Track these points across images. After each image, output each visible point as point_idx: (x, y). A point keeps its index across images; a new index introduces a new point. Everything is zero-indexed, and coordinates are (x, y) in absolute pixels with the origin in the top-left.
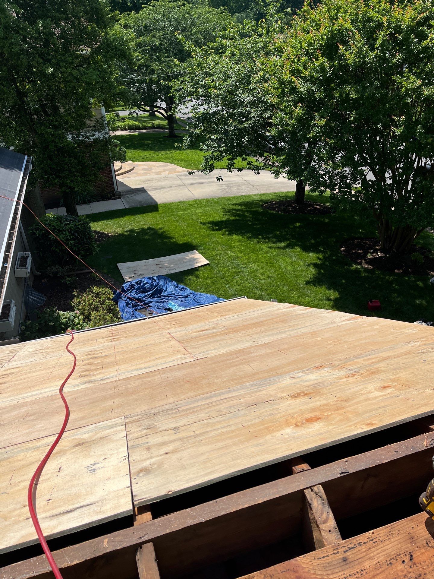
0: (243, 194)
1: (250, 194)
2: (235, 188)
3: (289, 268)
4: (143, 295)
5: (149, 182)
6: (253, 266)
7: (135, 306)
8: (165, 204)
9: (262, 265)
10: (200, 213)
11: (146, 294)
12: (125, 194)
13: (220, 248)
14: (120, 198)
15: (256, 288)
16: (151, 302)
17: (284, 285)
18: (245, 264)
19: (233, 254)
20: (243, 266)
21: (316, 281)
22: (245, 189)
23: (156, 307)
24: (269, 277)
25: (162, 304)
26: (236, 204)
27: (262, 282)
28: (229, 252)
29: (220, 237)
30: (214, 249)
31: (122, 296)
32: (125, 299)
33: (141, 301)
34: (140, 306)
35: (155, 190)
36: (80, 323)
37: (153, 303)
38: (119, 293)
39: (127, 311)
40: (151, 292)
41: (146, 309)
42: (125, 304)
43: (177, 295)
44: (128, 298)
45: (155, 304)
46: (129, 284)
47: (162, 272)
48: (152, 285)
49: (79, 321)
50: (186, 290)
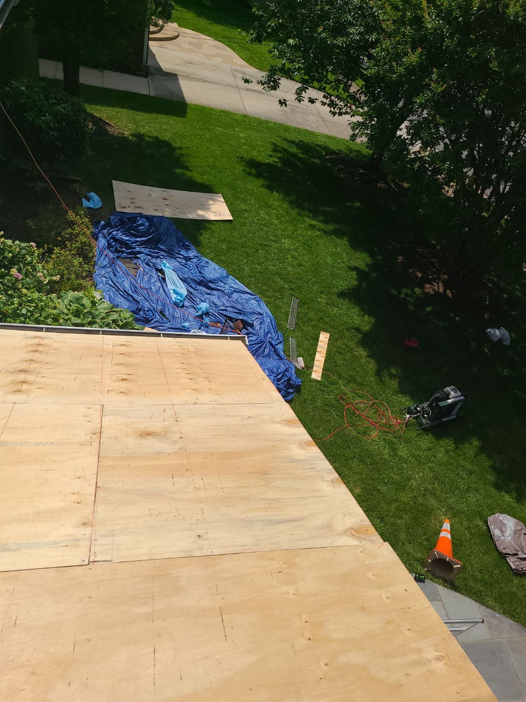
0: (308, 128)
1: (317, 131)
2: (301, 116)
3: (329, 260)
4: (133, 239)
5: (192, 65)
6: (286, 243)
7: (119, 252)
8: (204, 107)
9: (297, 245)
10: (244, 138)
11: (138, 239)
12: (155, 72)
13: (253, 201)
14: (146, 77)
15: (280, 275)
16: (141, 253)
17: (315, 282)
18: (277, 236)
19: (267, 217)
20: (273, 238)
21: (351, 295)
22: (312, 122)
23: (146, 261)
24: (300, 265)
25: (154, 261)
26: (293, 142)
27: (290, 269)
28: (262, 212)
29: (256, 186)
30: (244, 201)
31: (105, 231)
32: (108, 238)
33: (128, 247)
34: (125, 254)
35: (197, 81)
36: (32, 263)
37: (142, 255)
38: (103, 225)
39: (106, 255)
40: (144, 239)
41: (131, 260)
42: (106, 245)
43: (177, 253)
44: (111, 238)
45: (146, 257)
46: (119, 217)
47: (167, 212)
48: (149, 230)
49: (32, 259)
50: (191, 249)
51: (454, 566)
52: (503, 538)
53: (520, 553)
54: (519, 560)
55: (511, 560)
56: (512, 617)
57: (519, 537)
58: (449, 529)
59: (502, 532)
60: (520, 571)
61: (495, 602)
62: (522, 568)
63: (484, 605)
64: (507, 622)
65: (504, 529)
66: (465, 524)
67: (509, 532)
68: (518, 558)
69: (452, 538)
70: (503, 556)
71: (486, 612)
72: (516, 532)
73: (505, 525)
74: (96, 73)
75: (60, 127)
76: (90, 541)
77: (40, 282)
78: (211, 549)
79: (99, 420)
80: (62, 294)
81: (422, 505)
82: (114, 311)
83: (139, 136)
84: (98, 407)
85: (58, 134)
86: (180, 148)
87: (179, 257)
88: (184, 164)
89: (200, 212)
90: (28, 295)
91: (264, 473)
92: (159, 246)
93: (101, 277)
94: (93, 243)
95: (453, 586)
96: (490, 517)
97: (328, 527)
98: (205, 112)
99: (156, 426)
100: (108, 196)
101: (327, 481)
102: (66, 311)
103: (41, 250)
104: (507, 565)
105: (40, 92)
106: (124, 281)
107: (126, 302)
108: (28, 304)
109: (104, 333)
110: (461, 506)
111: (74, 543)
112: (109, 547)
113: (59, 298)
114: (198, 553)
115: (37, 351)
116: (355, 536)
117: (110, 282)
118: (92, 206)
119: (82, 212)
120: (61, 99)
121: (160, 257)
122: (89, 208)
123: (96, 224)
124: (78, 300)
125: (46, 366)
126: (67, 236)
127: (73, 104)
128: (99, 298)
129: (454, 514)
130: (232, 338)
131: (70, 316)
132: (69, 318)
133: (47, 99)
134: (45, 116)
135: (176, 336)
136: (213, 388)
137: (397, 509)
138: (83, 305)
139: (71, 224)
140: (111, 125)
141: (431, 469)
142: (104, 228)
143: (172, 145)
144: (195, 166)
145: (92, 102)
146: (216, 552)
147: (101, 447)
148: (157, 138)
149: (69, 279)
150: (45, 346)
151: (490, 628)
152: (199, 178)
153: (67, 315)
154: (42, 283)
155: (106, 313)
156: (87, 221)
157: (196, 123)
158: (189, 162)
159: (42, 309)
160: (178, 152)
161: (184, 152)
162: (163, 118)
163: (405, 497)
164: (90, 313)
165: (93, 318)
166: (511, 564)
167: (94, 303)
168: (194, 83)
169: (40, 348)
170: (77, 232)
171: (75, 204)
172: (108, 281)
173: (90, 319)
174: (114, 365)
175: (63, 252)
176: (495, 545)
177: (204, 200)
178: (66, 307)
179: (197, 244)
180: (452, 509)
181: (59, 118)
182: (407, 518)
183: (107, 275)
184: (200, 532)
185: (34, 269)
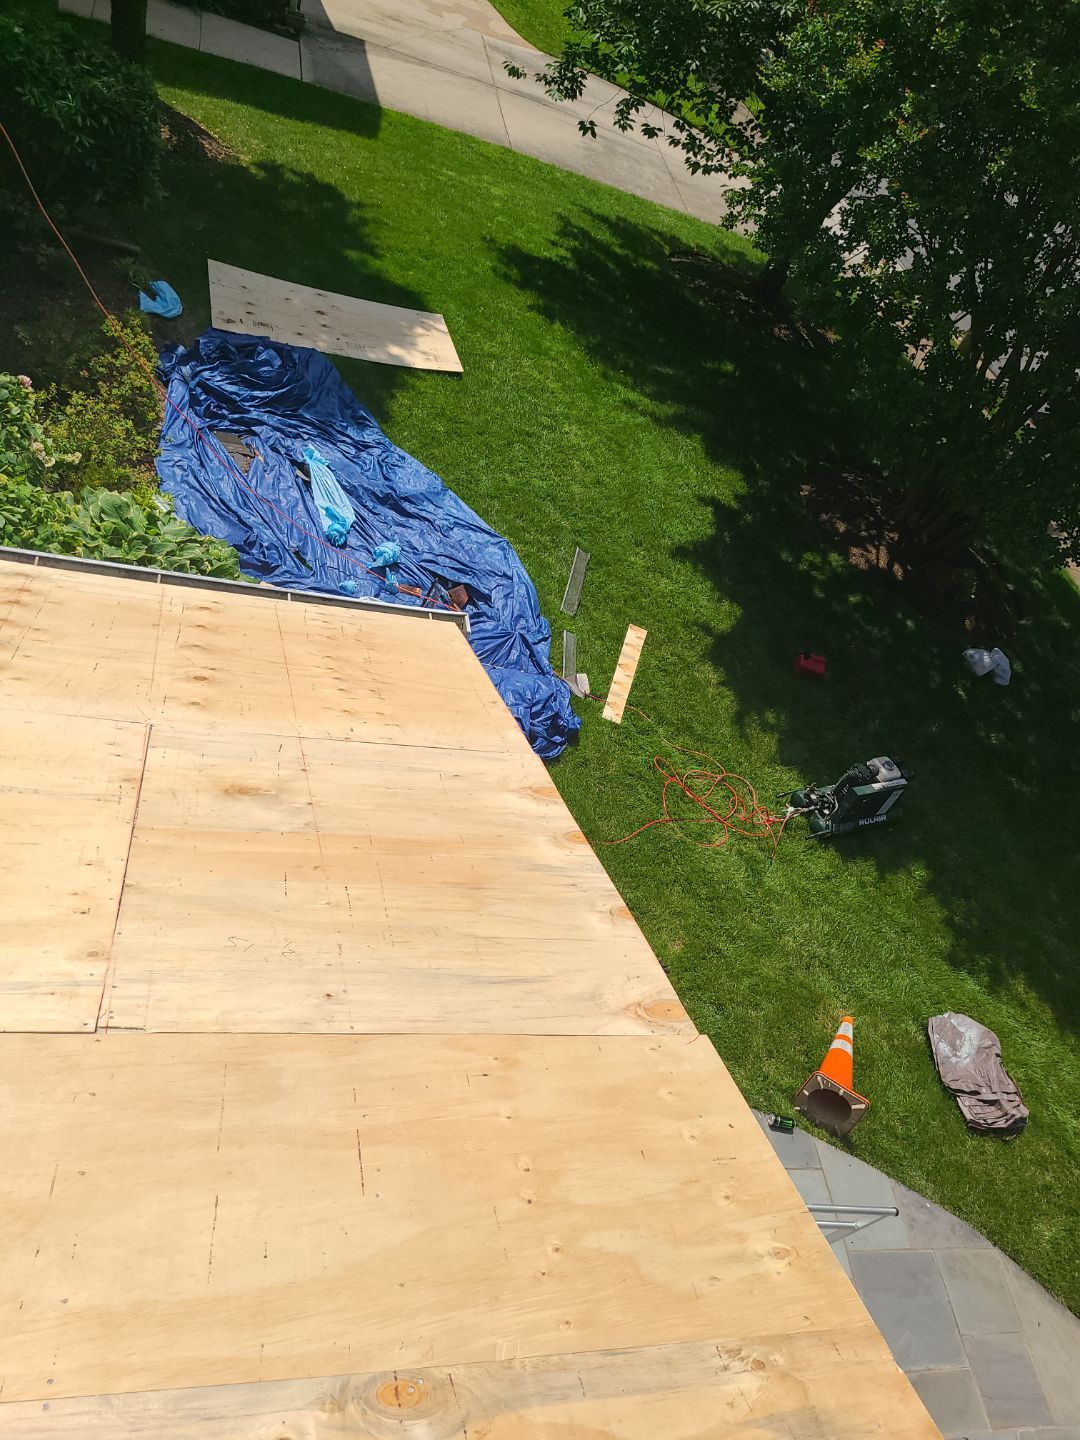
0: (639, 193)
1: (656, 201)
2: (625, 164)
3: (659, 478)
4: (246, 393)
6: (573, 433)
7: (213, 416)
8: (419, 121)
9: (596, 438)
10: (500, 198)
11: (257, 393)
13: (508, 338)
14: (295, 37)
15: (554, 499)
16: (261, 423)
17: (627, 520)
18: (553, 417)
19: (536, 374)
20: (545, 420)
21: (697, 555)
22: (649, 180)
23: (271, 442)
25: (288, 442)
26: (604, 219)
27: (576, 488)
28: (526, 362)
29: (516, 304)
30: (491, 335)
31: (186, 370)
32: (192, 384)
33: (235, 407)
34: (227, 423)
35: (408, 61)
36: (21, 420)
37: (264, 427)
38: (182, 356)
39: (185, 421)
40: (270, 393)
41: (239, 437)
42: (187, 398)
43: (338, 432)
44: (199, 384)
45: (271, 434)
46: (218, 341)
47: (323, 341)
48: (281, 375)
49: (22, 411)
50: (368, 425)
51: (853, 1107)
52: (954, 1060)
53: (984, 1090)
54: (981, 1103)
55: (965, 1103)
56: (957, 1210)
57: (986, 1060)
58: (851, 1036)
59: (955, 1048)
60: (980, 1124)
61: (927, 1181)
62: (985, 1120)
63: (904, 1183)
64: (946, 1218)
65: (958, 1042)
66: (884, 1028)
67: (967, 1049)
68: (979, 1100)
69: (854, 1052)
70: (952, 1094)
71: (906, 1196)
72: (980, 1050)
73: (960, 1035)
74: (184, 15)
75: (97, 126)
76: (102, 988)
77: (36, 463)
78: (351, 1022)
79: (140, 755)
80: (85, 492)
81: (801, 985)
82: (196, 541)
83: (272, 169)
84: (142, 729)
85: (92, 142)
86: (360, 205)
87: (343, 442)
88: (366, 240)
89: (395, 350)
90: (11, 487)
91: (474, 886)
92: (301, 411)
93: (173, 466)
94: (159, 391)
95: (847, 1144)
96: (934, 1018)
97: (593, 999)
98: (421, 134)
99: (260, 776)
100: (196, 292)
101: (601, 912)
102: (91, 531)
103: (43, 395)
104: (957, 1112)
105: (54, 43)
106: (222, 479)
107: (222, 525)
108: (9, 507)
109: (166, 579)
110: (880, 994)
111: (70, 989)
112: (141, 1002)
113: (77, 501)
114: (322, 1028)
115: (17, 602)
116: (644, 1019)
117: (191, 479)
118: (160, 311)
119: (137, 322)
120: (103, 65)
121: (302, 437)
122: (154, 315)
123: (167, 350)
124: (119, 509)
125: (35, 635)
126: (101, 369)
127: (129, 79)
128: (165, 511)
129: (863, 1007)
130: (436, 616)
131: (100, 541)
132: (97, 547)
133: (71, 62)
134: (66, 98)
135: (321, 601)
136: (387, 713)
137: (752, 989)
138: (129, 522)
139: (112, 345)
140: (211, 137)
141: (826, 917)
142: (184, 360)
143: (344, 196)
144: (389, 248)
145: (173, 81)
146: (359, 1028)
147: (140, 809)
148: (310, 177)
149: (101, 463)
150: (36, 594)
151: (911, 1227)
152: (396, 276)
153: (93, 538)
154: (42, 465)
155: (179, 544)
156: (147, 343)
157: (399, 152)
158: (378, 238)
159: (40, 521)
160: (355, 211)
161: (369, 214)
162: (328, 135)
163: (770, 967)
164: (145, 541)
165: (150, 550)
166: (965, 1111)
167: (152, 520)
168: (399, 65)
169: (25, 598)
170: (125, 363)
171: (124, 301)
172: (187, 476)
173: (142, 553)
174: (181, 647)
175: (90, 402)
176: (939, 1072)
177: (403, 323)
178: (93, 522)
179: (384, 418)
180: (862, 997)
181: (95, 107)
182: (769, 1007)
183: (185, 463)
184: (331, 988)
185: (26, 434)
